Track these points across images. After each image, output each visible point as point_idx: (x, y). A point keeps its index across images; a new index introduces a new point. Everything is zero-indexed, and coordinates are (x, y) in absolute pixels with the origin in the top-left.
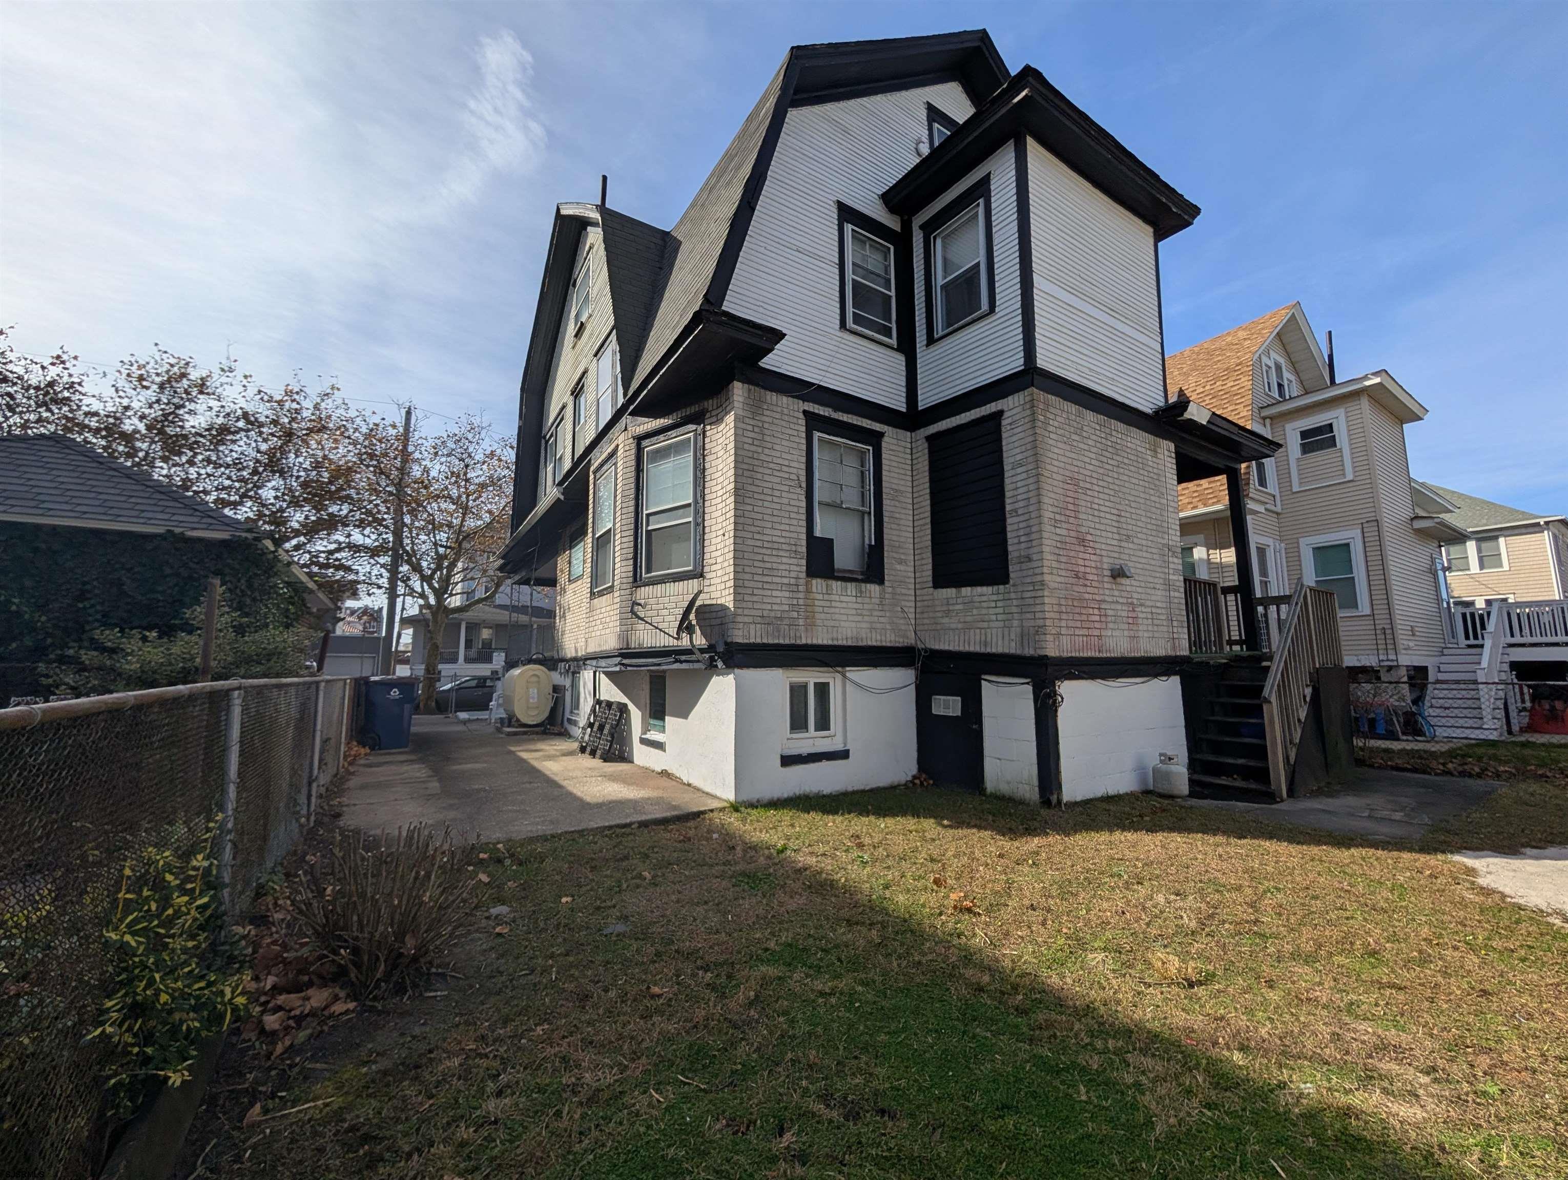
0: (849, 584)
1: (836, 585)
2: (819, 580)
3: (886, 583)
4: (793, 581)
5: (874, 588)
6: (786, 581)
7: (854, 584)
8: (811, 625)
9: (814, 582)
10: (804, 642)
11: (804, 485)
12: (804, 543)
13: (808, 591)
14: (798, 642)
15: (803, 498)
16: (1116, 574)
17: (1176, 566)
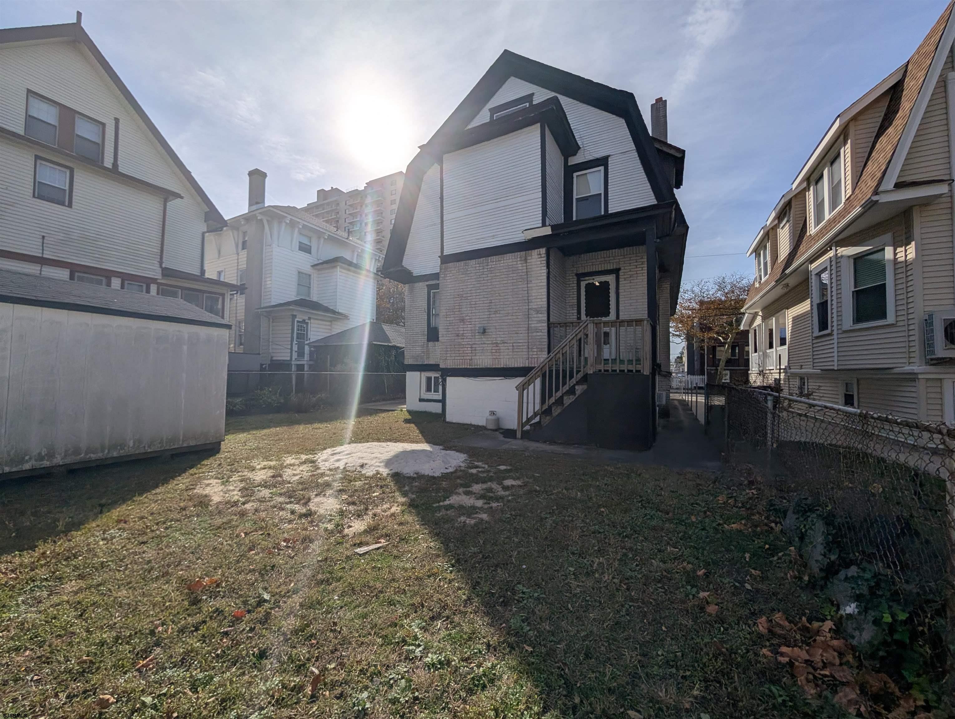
1: (437, 343)
2: (431, 343)
6: (420, 344)
8: (428, 357)
9: (429, 343)
10: (426, 363)
12: (426, 331)
13: (427, 346)
14: (424, 363)
15: (426, 316)
16: (482, 331)
17: (540, 319)
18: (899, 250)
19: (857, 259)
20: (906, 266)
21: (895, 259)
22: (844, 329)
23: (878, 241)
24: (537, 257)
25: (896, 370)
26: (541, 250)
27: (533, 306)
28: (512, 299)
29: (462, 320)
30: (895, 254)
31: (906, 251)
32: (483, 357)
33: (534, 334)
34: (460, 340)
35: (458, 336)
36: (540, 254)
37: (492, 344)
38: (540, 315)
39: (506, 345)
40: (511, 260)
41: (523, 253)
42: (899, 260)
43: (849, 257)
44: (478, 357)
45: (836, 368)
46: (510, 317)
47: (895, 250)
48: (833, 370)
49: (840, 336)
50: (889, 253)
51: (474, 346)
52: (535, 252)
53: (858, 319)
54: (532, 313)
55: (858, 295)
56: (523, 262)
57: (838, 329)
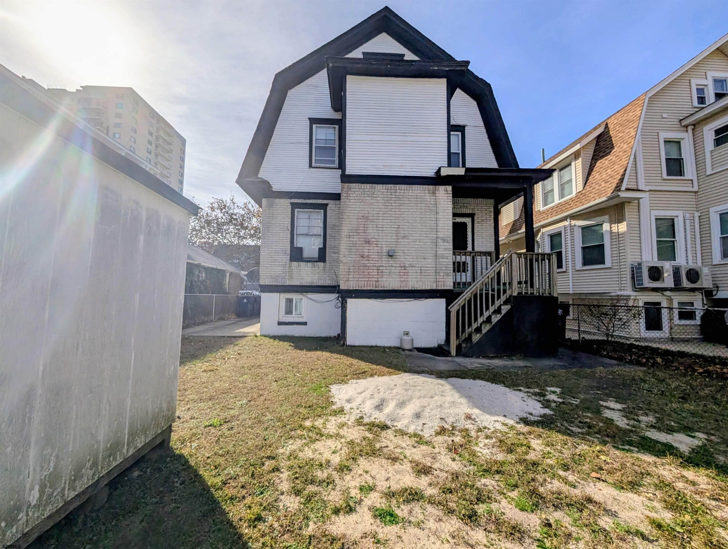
0: (309, 263)
1: (302, 264)
2: (295, 263)
3: (327, 262)
4: (284, 263)
5: (321, 264)
6: (281, 263)
7: (311, 263)
8: (291, 278)
9: (293, 263)
10: (287, 284)
11: (290, 229)
12: (289, 250)
13: (290, 266)
14: (285, 284)
15: (289, 234)
16: (390, 254)
17: (446, 247)
18: (613, 225)
19: (584, 229)
20: (619, 235)
21: (611, 231)
22: (577, 269)
23: (598, 220)
24: (444, 192)
25: (612, 294)
26: (448, 187)
27: (440, 235)
28: (420, 227)
29: (368, 242)
30: (611, 228)
31: (618, 226)
32: (391, 279)
33: (441, 260)
34: (365, 262)
35: (362, 257)
36: (447, 191)
37: (400, 266)
38: (447, 244)
39: (413, 268)
40: (419, 192)
41: (431, 187)
42: (613, 231)
43: (579, 226)
44: (385, 279)
45: (571, 292)
46: (418, 243)
47: (611, 225)
48: (570, 294)
49: (574, 273)
50: (606, 227)
51: (381, 268)
52: (442, 188)
53: (585, 263)
54: (440, 242)
55: (584, 248)
56: (431, 195)
57: (572, 269)
